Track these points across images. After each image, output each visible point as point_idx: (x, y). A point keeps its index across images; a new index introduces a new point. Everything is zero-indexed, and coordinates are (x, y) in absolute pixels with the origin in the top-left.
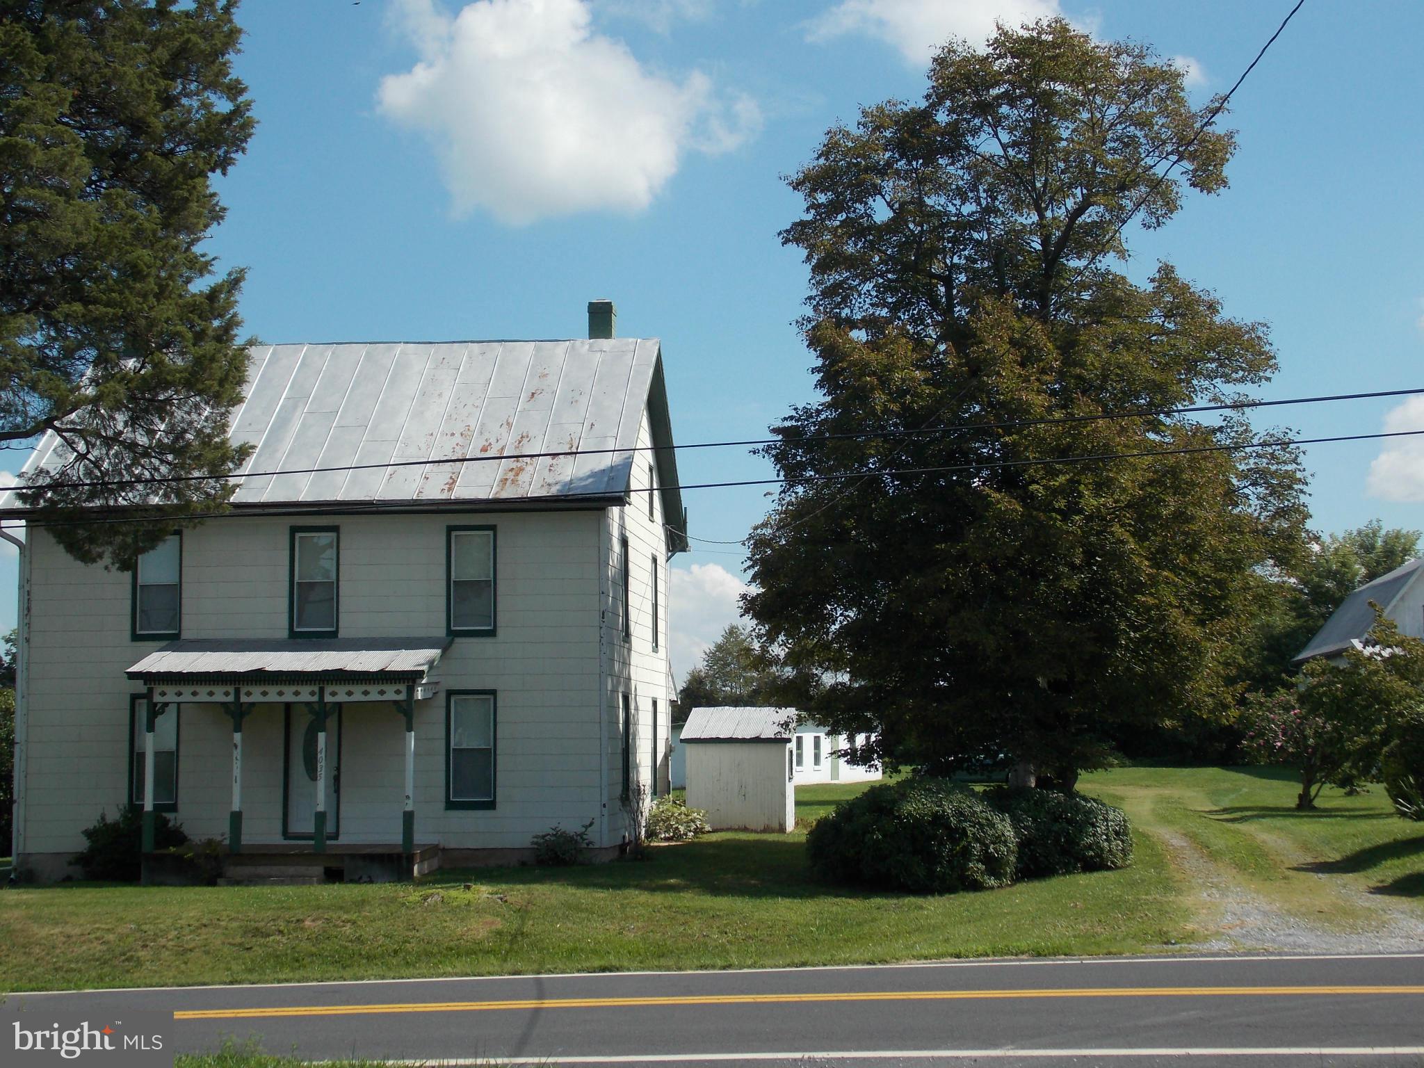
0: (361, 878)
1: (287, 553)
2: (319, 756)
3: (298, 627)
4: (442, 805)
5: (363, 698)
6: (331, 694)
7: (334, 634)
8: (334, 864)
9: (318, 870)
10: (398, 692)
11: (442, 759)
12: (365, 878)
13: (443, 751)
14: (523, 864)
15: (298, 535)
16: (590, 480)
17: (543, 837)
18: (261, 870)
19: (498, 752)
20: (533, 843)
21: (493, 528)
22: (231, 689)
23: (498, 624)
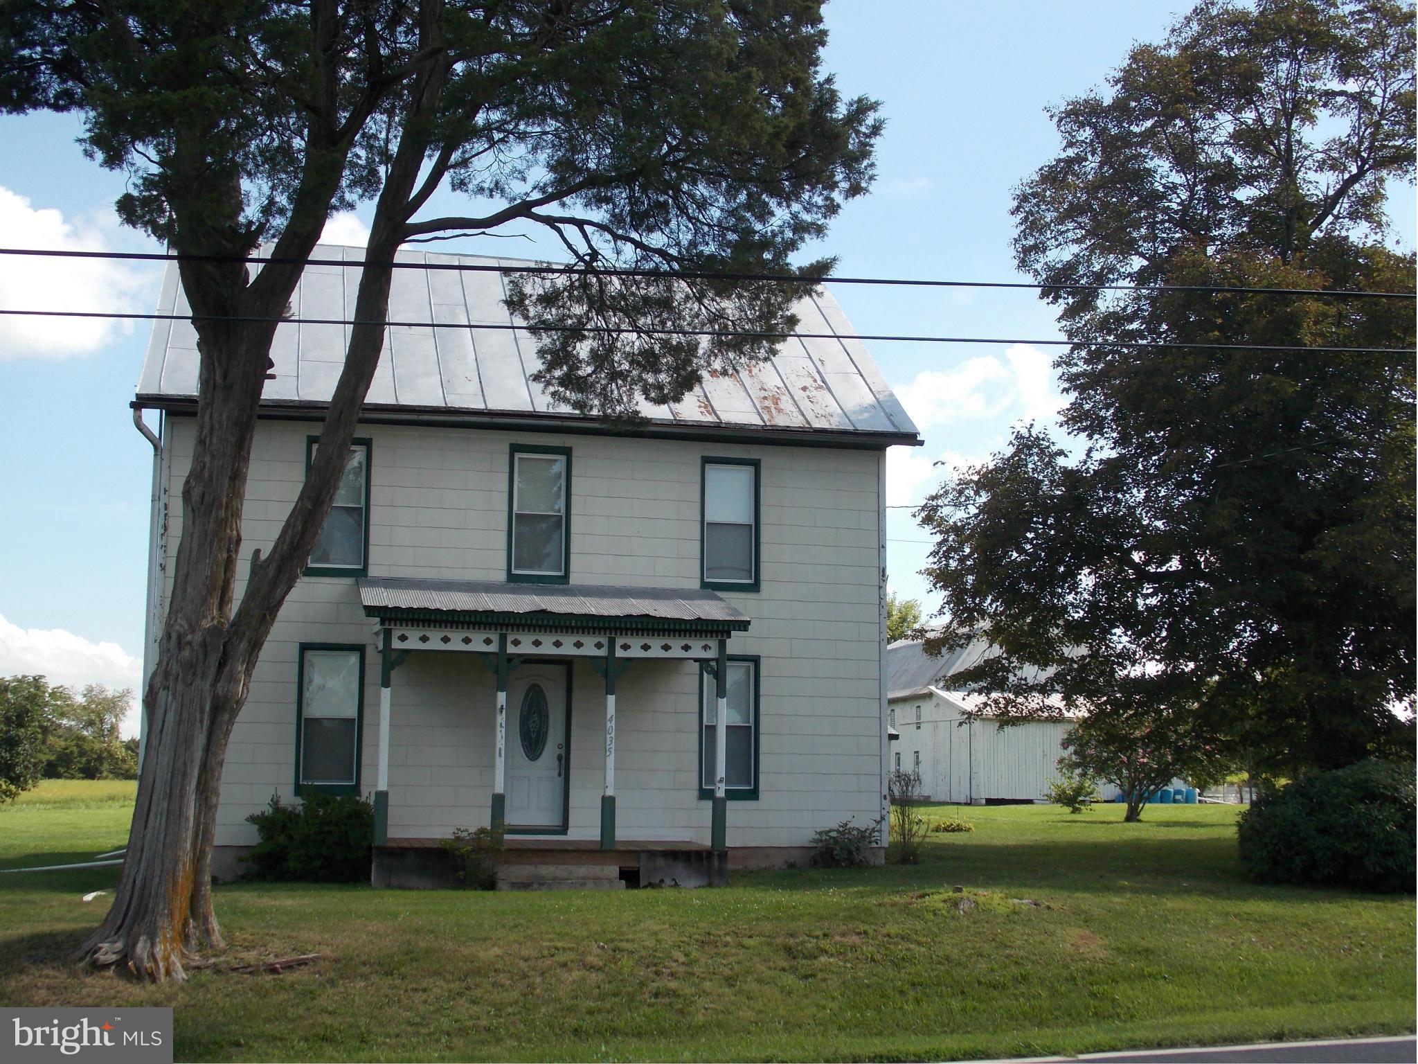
0: (662, 881)
1: (506, 477)
2: (609, 725)
3: (516, 568)
4: (695, 793)
5: (643, 654)
6: (622, 647)
7: (565, 578)
8: (630, 864)
9: (613, 870)
10: (706, 648)
11: (696, 737)
12: (668, 881)
13: (696, 727)
14: (791, 866)
15: (517, 456)
16: (866, 415)
17: (827, 832)
18: (546, 870)
19: (762, 729)
20: (815, 841)
21: (756, 464)
22: (495, 637)
23: (762, 577)
